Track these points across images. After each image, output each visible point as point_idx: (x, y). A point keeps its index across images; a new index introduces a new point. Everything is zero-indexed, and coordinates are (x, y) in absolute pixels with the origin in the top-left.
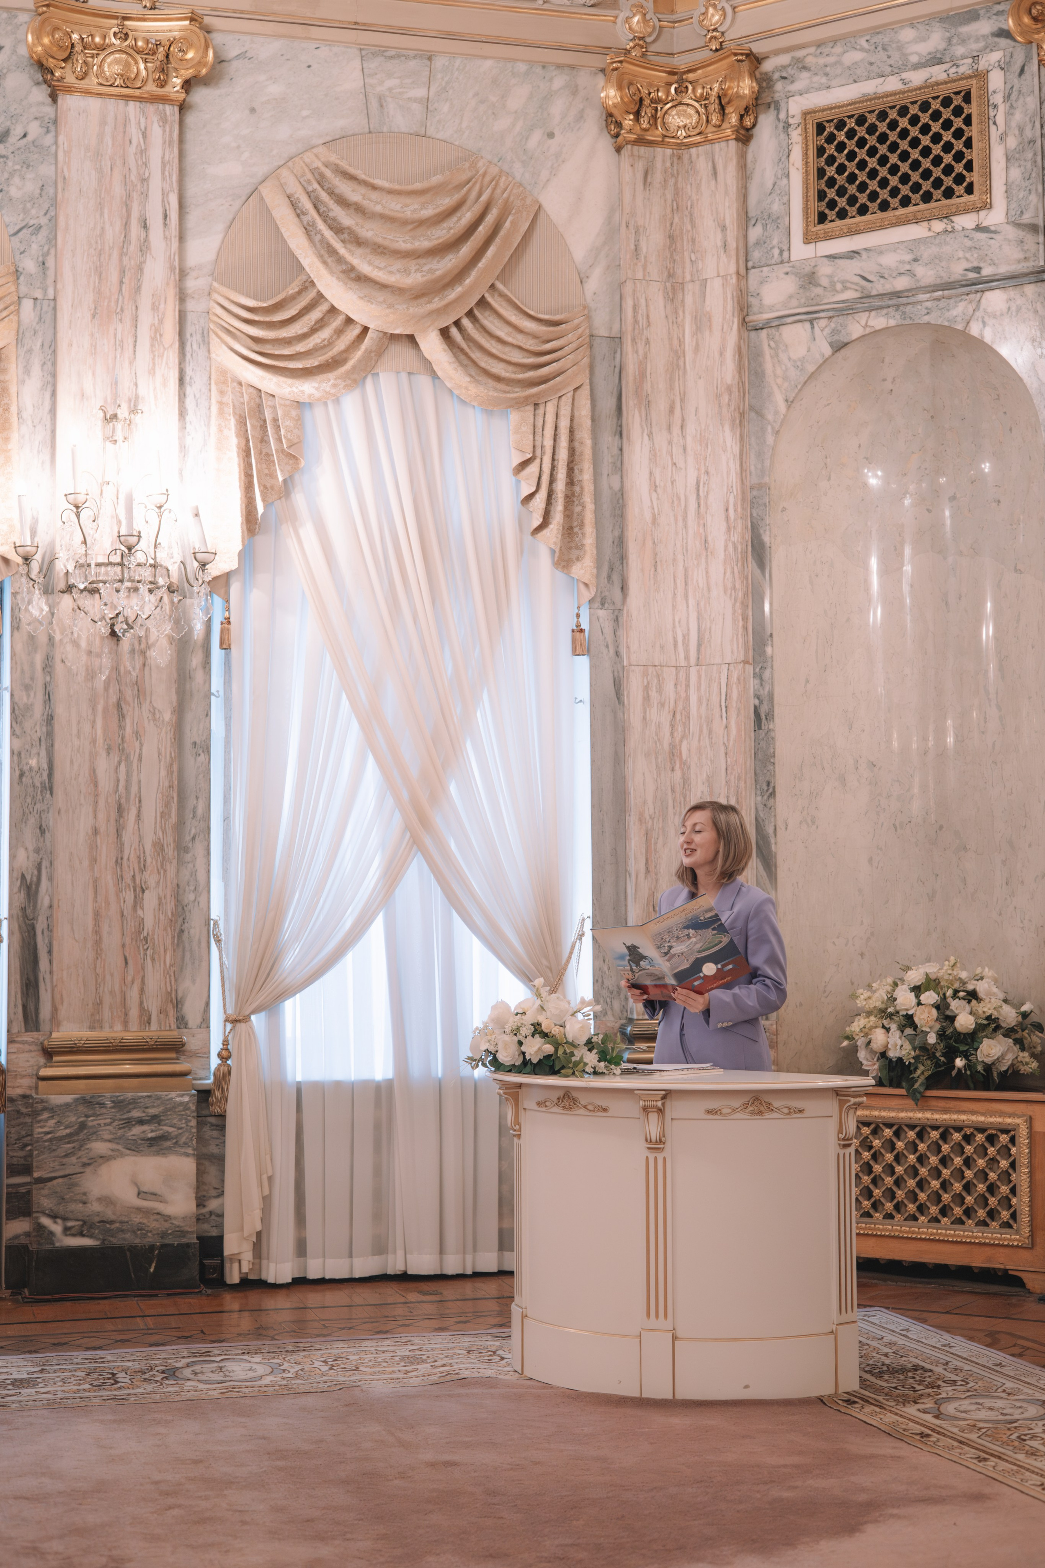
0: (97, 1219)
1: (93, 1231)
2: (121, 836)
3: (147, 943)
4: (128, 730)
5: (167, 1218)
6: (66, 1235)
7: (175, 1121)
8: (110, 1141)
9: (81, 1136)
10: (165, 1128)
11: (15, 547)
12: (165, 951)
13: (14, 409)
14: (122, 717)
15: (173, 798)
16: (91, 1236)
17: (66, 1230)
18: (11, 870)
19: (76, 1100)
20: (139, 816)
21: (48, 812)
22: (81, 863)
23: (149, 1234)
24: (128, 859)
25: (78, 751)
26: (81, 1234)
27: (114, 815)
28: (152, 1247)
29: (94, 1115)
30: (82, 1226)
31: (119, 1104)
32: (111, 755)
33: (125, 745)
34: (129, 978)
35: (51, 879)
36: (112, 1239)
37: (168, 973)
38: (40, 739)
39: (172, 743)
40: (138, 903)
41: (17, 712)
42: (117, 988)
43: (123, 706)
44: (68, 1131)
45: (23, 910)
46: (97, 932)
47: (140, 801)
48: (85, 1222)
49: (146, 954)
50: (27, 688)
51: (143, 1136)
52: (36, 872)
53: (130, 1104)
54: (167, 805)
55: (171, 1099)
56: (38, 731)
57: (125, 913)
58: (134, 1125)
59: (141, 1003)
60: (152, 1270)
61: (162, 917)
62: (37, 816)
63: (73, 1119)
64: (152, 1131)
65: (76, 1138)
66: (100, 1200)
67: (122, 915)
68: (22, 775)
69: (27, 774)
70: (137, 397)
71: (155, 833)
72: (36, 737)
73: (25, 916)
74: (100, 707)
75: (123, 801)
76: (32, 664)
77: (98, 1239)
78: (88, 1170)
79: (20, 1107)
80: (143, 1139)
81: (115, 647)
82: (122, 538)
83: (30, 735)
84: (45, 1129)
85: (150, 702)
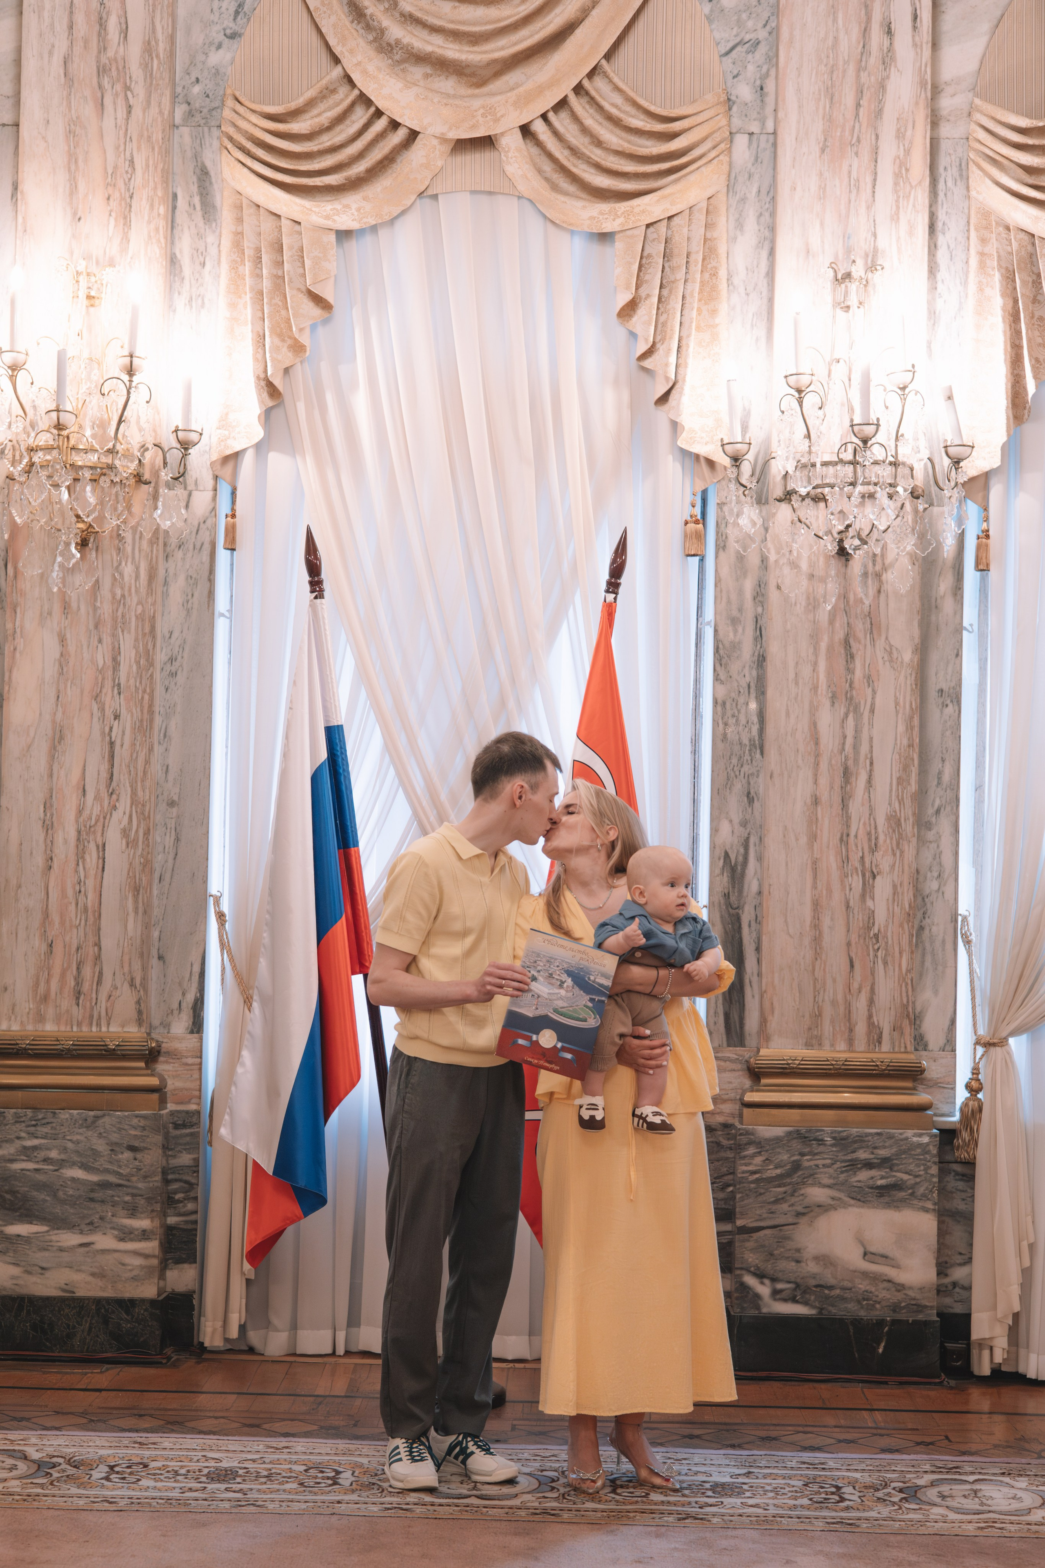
0: (813, 1282)
1: (807, 1296)
2: (848, 805)
3: (878, 941)
4: (858, 673)
5: (900, 1287)
6: (775, 1300)
7: (912, 1167)
8: (829, 1187)
9: (795, 1179)
10: (899, 1175)
11: (723, 445)
12: (901, 953)
13: (723, 274)
14: (850, 656)
15: (913, 760)
16: (806, 1303)
17: (775, 1293)
18: (713, 846)
19: (789, 1133)
20: (869, 781)
21: (758, 776)
22: (797, 840)
23: (878, 1306)
24: (856, 836)
25: (796, 699)
26: (794, 1300)
27: (838, 781)
28: (881, 1323)
29: (811, 1153)
30: (795, 1289)
31: (842, 1142)
32: (836, 705)
33: (854, 693)
34: (856, 985)
35: (760, 859)
36: (830, 1308)
37: (904, 979)
38: (749, 686)
39: (912, 690)
40: (867, 891)
41: (721, 652)
42: (840, 997)
43: (852, 642)
44: (778, 1171)
45: (727, 896)
46: (816, 925)
47: (871, 764)
48: (798, 1286)
49: (876, 956)
50: (734, 621)
51: (871, 1182)
52: (742, 850)
53: (855, 1142)
54: (906, 768)
55: (907, 1139)
56: (747, 675)
57: (851, 904)
58: (860, 1169)
59: (870, 1016)
60: (881, 1351)
61: (897, 910)
62: (744, 781)
63: (785, 1157)
64: (882, 1178)
65: (788, 1180)
66: (817, 1258)
67: (848, 907)
68: (726, 730)
69: (732, 728)
70: (876, 250)
71: (890, 804)
72: (744, 682)
73: (729, 905)
74: (823, 645)
75: (850, 763)
76: (741, 592)
77: (813, 1307)
78: (804, 1220)
79: (721, 1139)
80: (872, 1188)
81: (843, 570)
82: (856, 428)
83: (737, 681)
84: (750, 1168)
85: (887, 638)
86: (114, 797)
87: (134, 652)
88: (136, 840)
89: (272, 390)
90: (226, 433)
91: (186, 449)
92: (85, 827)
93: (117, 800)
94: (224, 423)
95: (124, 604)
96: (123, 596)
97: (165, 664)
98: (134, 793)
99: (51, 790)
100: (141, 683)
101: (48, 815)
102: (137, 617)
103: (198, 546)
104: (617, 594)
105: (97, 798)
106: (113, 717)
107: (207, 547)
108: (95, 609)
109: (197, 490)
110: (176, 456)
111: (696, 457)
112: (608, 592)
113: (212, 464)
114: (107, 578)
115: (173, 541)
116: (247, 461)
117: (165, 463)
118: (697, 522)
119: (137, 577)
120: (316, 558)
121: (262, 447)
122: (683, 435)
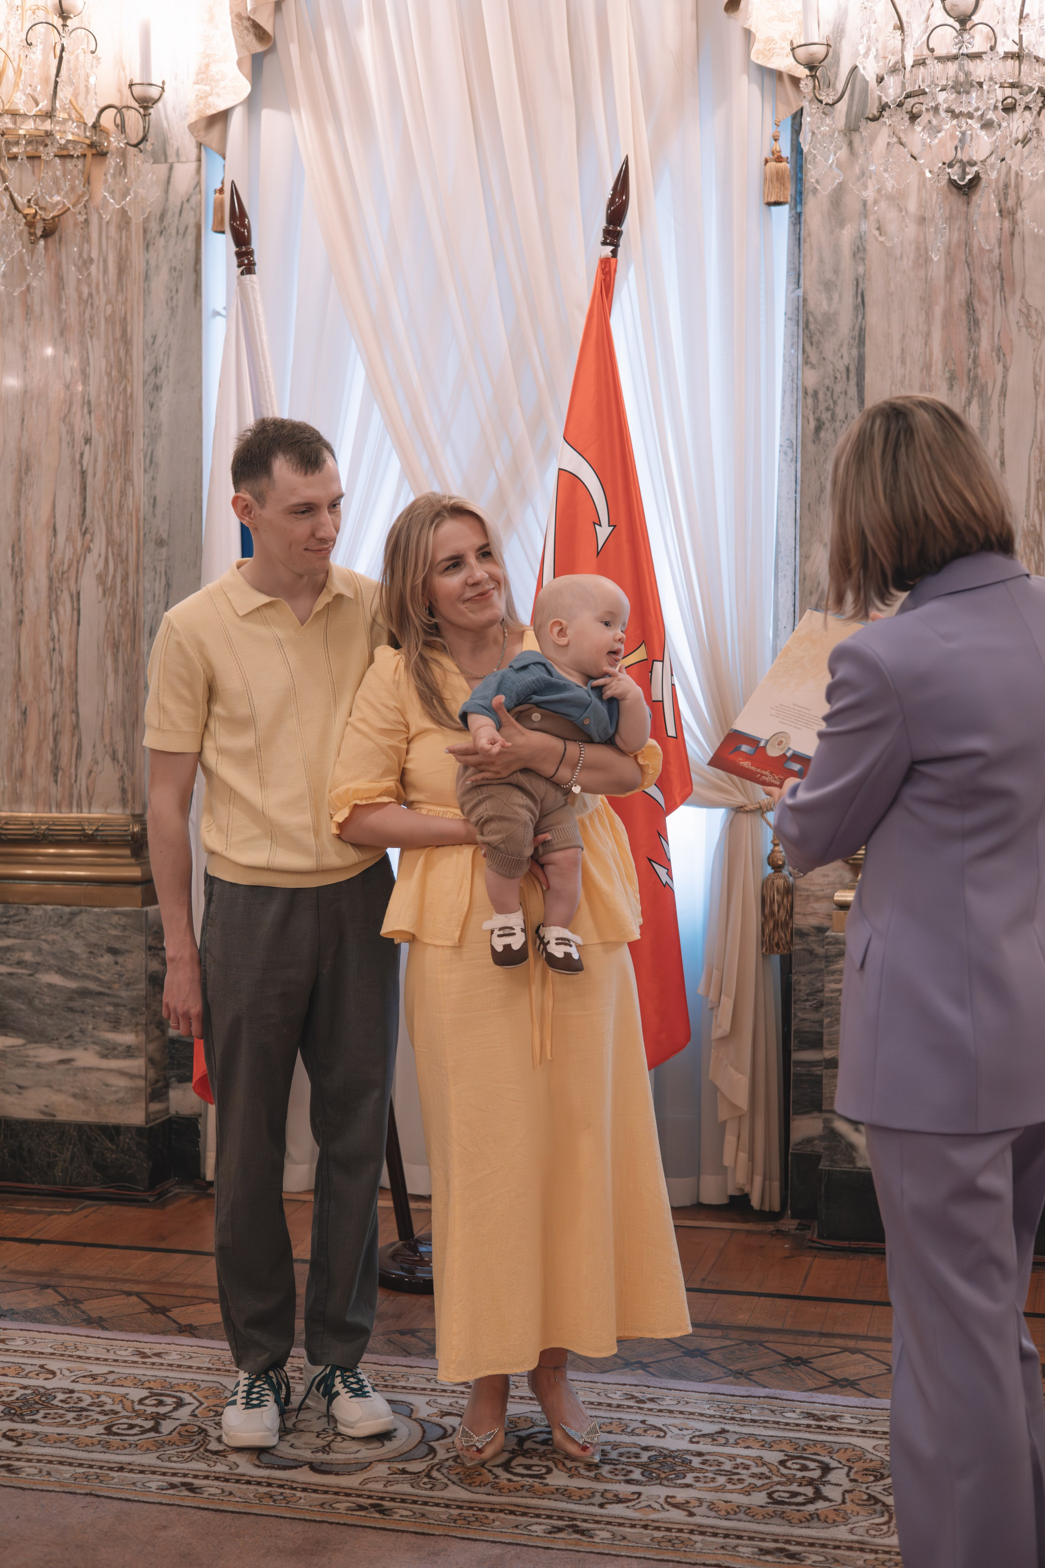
4: (985, 344)
11: (793, 49)
14: (974, 323)
25: (902, 382)
32: (956, 388)
33: (979, 371)
38: (848, 370)
41: (812, 327)
43: (976, 304)
50: (828, 286)
56: (846, 356)
68: (818, 428)
69: (827, 425)
71: (1027, 516)
72: (841, 366)
74: (938, 310)
76: (836, 249)
79: (814, 946)
81: (964, 208)
83: (832, 363)
85: (1023, 297)
86: (88, 536)
87: (104, 361)
88: (113, 587)
89: (260, 33)
90: (208, 88)
91: (146, 108)
92: (57, 572)
93: (92, 540)
94: (204, 75)
95: (92, 304)
96: (90, 295)
97: (149, 375)
98: (109, 532)
99: (19, 530)
100: (113, 398)
101: (17, 559)
102: (106, 319)
103: (181, 231)
104: (617, 246)
105: (69, 538)
106: (83, 441)
107: (192, 230)
108: (60, 312)
109: (178, 162)
110: (133, 118)
111: (778, 75)
112: (604, 243)
113: (192, 127)
114: (71, 274)
115: (154, 226)
116: (237, 121)
117: (122, 127)
118: (779, 159)
119: (105, 271)
120: (243, 225)
121: (252, 103)
122: (756, 47)
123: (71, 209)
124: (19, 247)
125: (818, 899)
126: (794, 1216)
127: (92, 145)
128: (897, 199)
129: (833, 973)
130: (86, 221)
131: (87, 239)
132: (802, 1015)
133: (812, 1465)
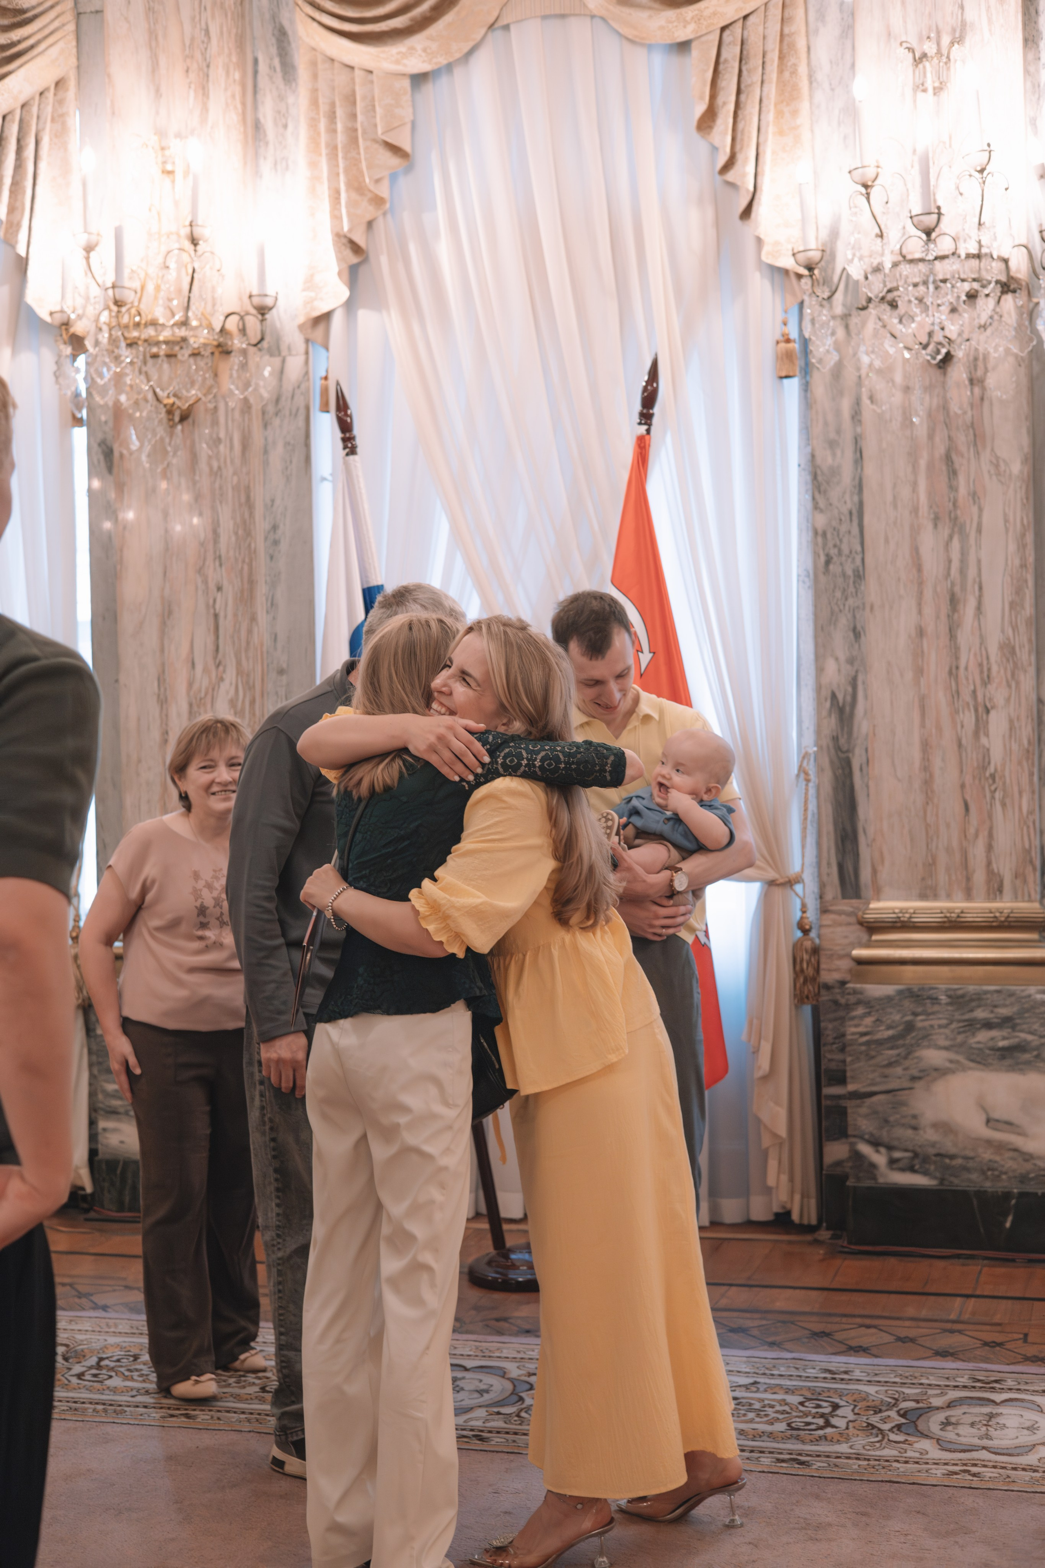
0: (932, 1151)
1: (927, 1166)
2: (956, 637)
3: (994, 781)
4: (963, 491)
5: (1028, 1157)
6: (892, 1169)
7: (1036, 1027)
8: (946, 1048)
9: (909, 1040)
10: (1023, 1035)
11: (794, 255)
12: (1020, 793)
13: (803, 69)
14: (953, 473)
15: (1026, 581)
16: (926, 1173)
17: (892, 1162)
18: (819, 688)
19: (900, 992)
20: (979, 608)
21: (864, 609)
22: (902, 675)
23: (1004, 1177)
24: (966, 668)
25: (895, 524)
26: (912, 1169)
27: (945, 609)
28: (1007, 1196)
29: (925, 1013)
30: (913, 1158)
31: (959, 1001)
32: (940, 526)
33: (959, 512)
34: (972, 830)
35: (869, 700)
36: (952, 1179)
37: (1025, 823)
38: (851, 513)
39: (1023, 505)
40: (981, 727)
41: (820, 478)
42: (955, 844)
43: (954, 457)
44: (890, 1033)
45: (835, 739)
46: (926, 767)
47: (981, 588)
48: (916, 1155)
49: (993, 798)
50: (832, 444)
51: (991, 1044)
52: (850, 689)
53: (972, 1000)
54: (1019, 591)
55: (1029, 996)
56: (848, 501)
57: (964, 742)
58: (979, 1029)
59: (989, 864)
60: (1008, 1225)
61: (1015, 747)
62: (850, 616)
63: (897, 1017)
64: (1004, 1038)
65: (901, 1042)
66: (935, 1126)
67: (960, 745)
68: (828, 562)
69: (835, 559)
70: (964, 24)
71: (1003, 631)
72: (845, 510)
73: (838, 748)
74: (923, 463)
75: (957, 589)
76: (838, 413)
77: (935, 1178)
78: (919, 1085)
79: (839, 997)
80: (992, 1049)
82: (915, 219)
83: (837, 508)
84: (861, 1029)
85: (992, 450)
86: (221, 668)
87: (231, 523)
88: (243, 710)
89: (356, 248)
90: (312, 294)
91: (263, 314)
92: (196, 698)
93: (224, 671)
94: (310, 284)
95: (221, 476)
96: (219, 468)
97: (269, 532)
98: (239, 663)
99: (163, 665)
100: (240, 553)
101: (162, 689)
102: (233, 488)
103: (294, 411)
104: (650, 425)
105: (206, 670)
106: (215, 590)
107: (302, 412)
108: (194, 483)
109: (290, 355)
110: (252, 322)
111: (786, 272)
112: (640, 424)
113: (301, 327)
114: (204, 449)
115: (271, 409)
116: (337, 321)
117: (243, 331)
118: (788, 341)
119: (232, 448)
120: (346, 415)
121: (350, 306)
122: (766, 249)
123: (203, 399)
124: (161, 432)
125: (841, 957)
126: (828, 1228)
127: (219, 346)
128: (885, 372)
129: (853, 1018)
130: (216, 409)
131: (215, 423)
132: (830, 1056)
133: (824, 1404)
